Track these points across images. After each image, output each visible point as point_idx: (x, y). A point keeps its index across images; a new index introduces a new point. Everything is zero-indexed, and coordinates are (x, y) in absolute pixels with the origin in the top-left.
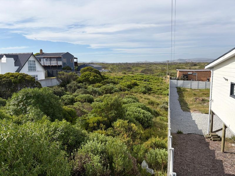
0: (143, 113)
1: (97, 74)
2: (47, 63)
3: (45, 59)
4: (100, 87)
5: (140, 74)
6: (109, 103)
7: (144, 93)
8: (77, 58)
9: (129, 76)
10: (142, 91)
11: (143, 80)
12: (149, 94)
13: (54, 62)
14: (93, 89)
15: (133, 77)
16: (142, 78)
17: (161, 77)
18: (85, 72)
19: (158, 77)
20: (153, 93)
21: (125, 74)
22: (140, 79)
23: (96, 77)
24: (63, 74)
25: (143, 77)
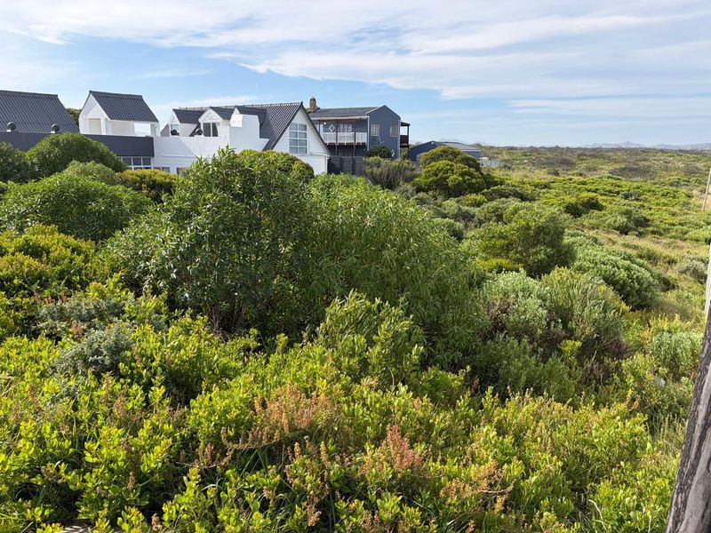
0: (628, 269)
1: (471, 169)
2: (330, 138)
3: (322, 126)
4: (478, 204)
5: (609, 177)
6: (532, 224)
7: (624, 231)
8: (408, 125)
9: (571, 179)
10: (617, 225)
11: (618, 193)
12: (640, 235)
13: (345, 134)
14: (460, 209)
15: (584, 183)
16: (617, 189)
17: (684, 190)
18: (435, 161)
19: (674, 188)
20: (653, 232)
21: (557, 174)
22: (610, 191)
23: (467, 177)
24: (378, 165)
25: (619, 186)
